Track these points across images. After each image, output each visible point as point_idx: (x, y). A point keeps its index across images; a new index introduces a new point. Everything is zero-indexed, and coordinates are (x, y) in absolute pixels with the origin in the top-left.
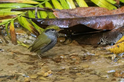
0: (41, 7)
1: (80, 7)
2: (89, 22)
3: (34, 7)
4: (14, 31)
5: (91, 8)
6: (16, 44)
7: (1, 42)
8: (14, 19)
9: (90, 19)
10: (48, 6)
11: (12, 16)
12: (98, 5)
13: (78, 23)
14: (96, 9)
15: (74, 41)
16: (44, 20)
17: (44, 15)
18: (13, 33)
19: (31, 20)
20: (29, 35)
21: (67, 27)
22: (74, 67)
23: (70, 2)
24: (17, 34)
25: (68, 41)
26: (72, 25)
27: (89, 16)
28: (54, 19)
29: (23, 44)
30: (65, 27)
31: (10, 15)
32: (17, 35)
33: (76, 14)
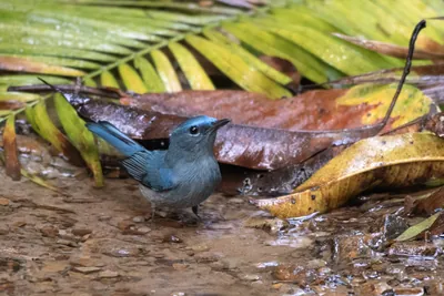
0: (90, 83)
1: (194, 88)
4: (15, 142)
5: (221, 92)
6: (18, 177)
8: (14, 113)
10: (109, 81)
11: (11, 104)
12: (241, 84)
14: (238, 96)
18: (11, 149)
20: (53, 154)
23: (167, 75)
24: (22, 149)
29: (38, 180)
32: (21, 152)
33: (180, 106)
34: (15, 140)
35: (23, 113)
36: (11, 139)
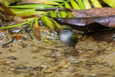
0: (62, 7)
1: (95, 7)
2: (103, 21)
3: (56, 7)
4: (38, 28)
5: (105, 8)
6: (40, 39)
7: (27, 38)
8: (38, 18)
9: (104, 18)
10: (68, 6)
11: (36, 15)
12: (110, 5)
13: (93, 21)
14: (109, 9)
15: (90, 37)
16: (64, 19)
17: (64, 15)
18: (37, 31)
19: (53, 19)
20: (51, 32)
21: (84, 25)
22: (90, 60)
23: (86, 3)
24: (41, 31)
25: (85, 37)
26: (89, 23)
27: (103, 15)
28: (72, 18)
29: (46, 40)
30: (82, 25)
31: (35, 14)
33: (91, 13)
34: (38, 27)
35: (40, 18)
36: (37, 27)
